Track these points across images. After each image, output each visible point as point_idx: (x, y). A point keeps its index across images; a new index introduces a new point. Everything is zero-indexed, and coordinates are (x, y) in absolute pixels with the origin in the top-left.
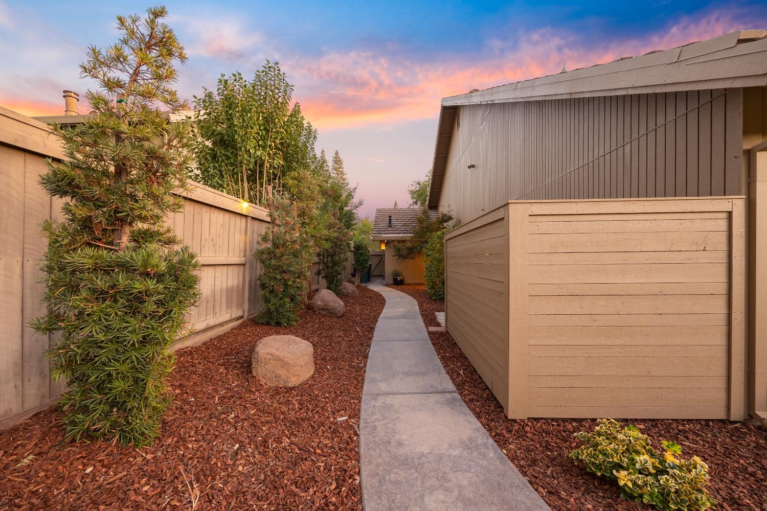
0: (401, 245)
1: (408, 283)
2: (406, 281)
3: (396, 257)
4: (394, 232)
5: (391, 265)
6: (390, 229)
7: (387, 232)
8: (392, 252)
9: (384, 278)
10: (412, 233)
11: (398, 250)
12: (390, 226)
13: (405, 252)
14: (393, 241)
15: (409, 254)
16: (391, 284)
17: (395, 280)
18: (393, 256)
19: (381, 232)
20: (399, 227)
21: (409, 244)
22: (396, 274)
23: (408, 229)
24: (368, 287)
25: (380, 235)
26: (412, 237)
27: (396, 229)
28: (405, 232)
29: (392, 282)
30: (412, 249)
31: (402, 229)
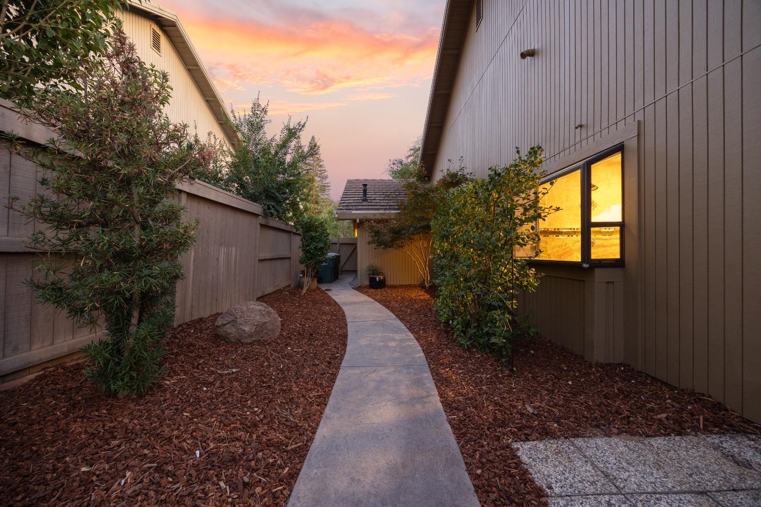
0: (381, 226)
1: (392, 284)
2: (389, 282)
3: (374, 245)
4: (370, 207)
5: (365, 258)
6: (365, 203)
7: (360, 207)
8: (368, 237)
9: (356, 276)
10: (398, 209)
11: (377, 233)
12: (365, 200)
13: (387, 238)
14: (368, 220)
15: (393, 240)
16: (366, 287)
17: (372, 280)
18: (369, 243)
19: (351, 207)
20: (378, 201)
21: (394, 224)
22: (373, 272)
23: (392, 204)
24: (330, 293)
25: (348, 212)
26: (399, 213)
27: (374, 204)
28: (388, 207)
29: (367, 283)
30: (400, 231)
31: (383, 204)
